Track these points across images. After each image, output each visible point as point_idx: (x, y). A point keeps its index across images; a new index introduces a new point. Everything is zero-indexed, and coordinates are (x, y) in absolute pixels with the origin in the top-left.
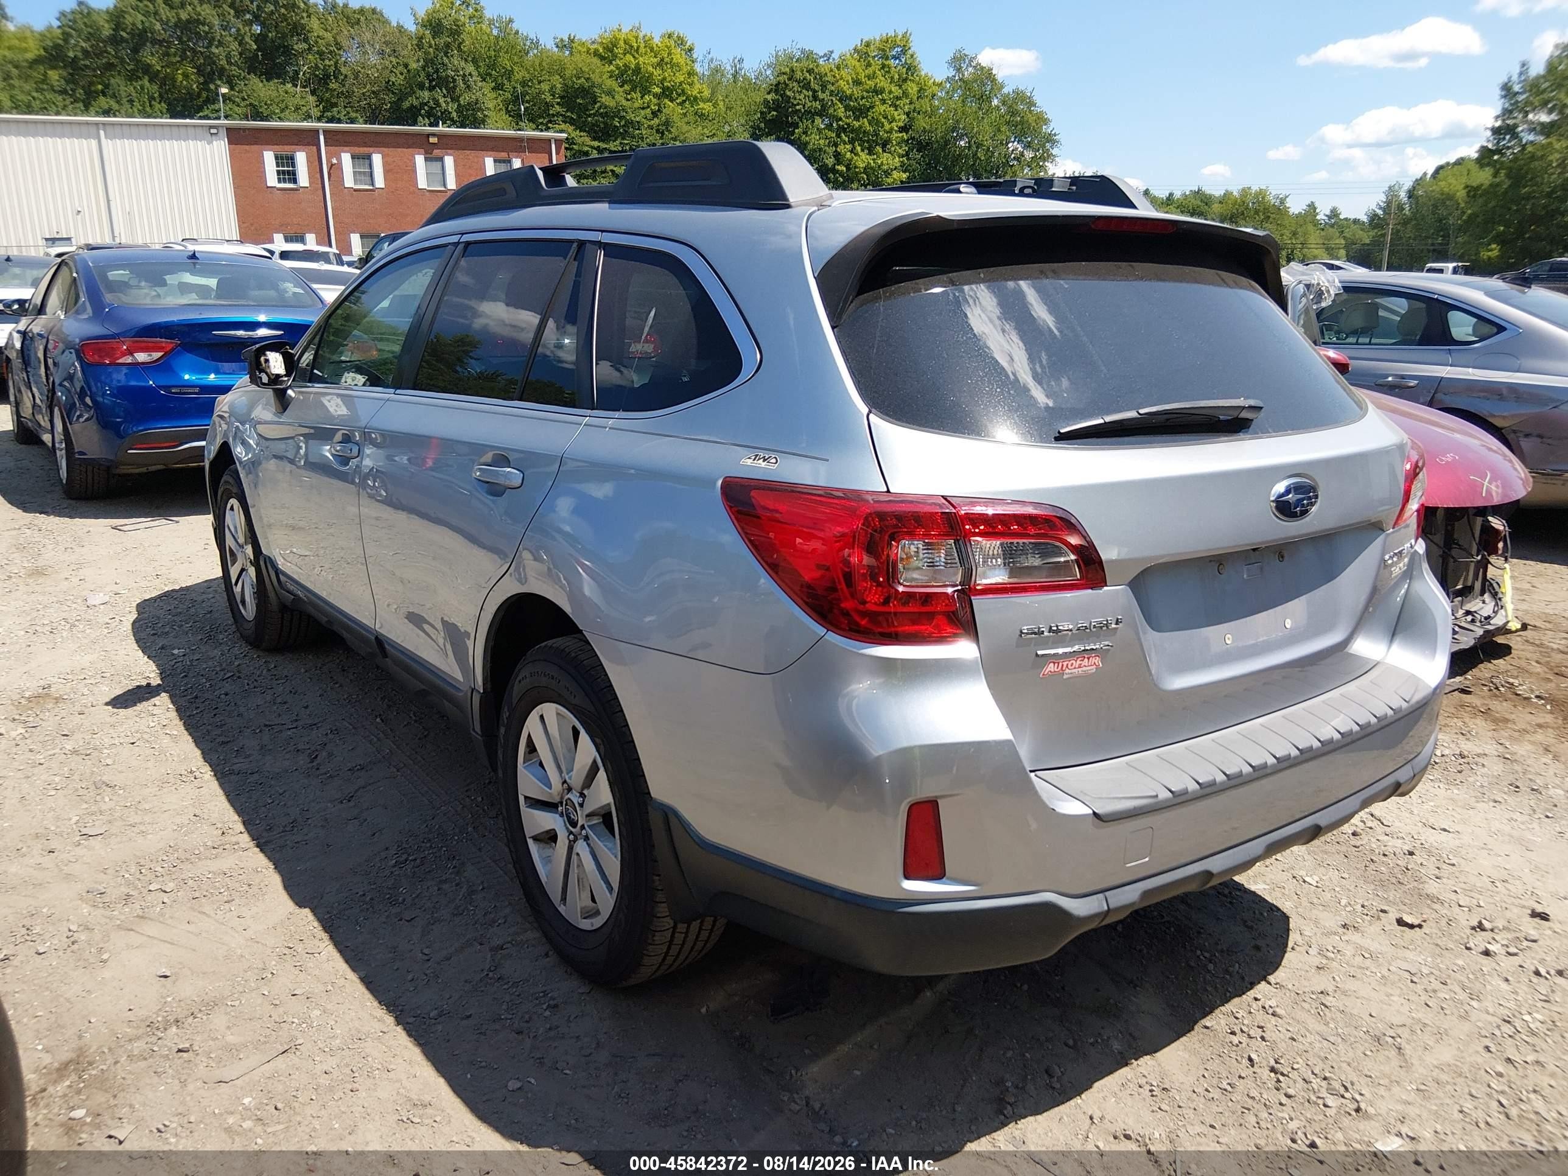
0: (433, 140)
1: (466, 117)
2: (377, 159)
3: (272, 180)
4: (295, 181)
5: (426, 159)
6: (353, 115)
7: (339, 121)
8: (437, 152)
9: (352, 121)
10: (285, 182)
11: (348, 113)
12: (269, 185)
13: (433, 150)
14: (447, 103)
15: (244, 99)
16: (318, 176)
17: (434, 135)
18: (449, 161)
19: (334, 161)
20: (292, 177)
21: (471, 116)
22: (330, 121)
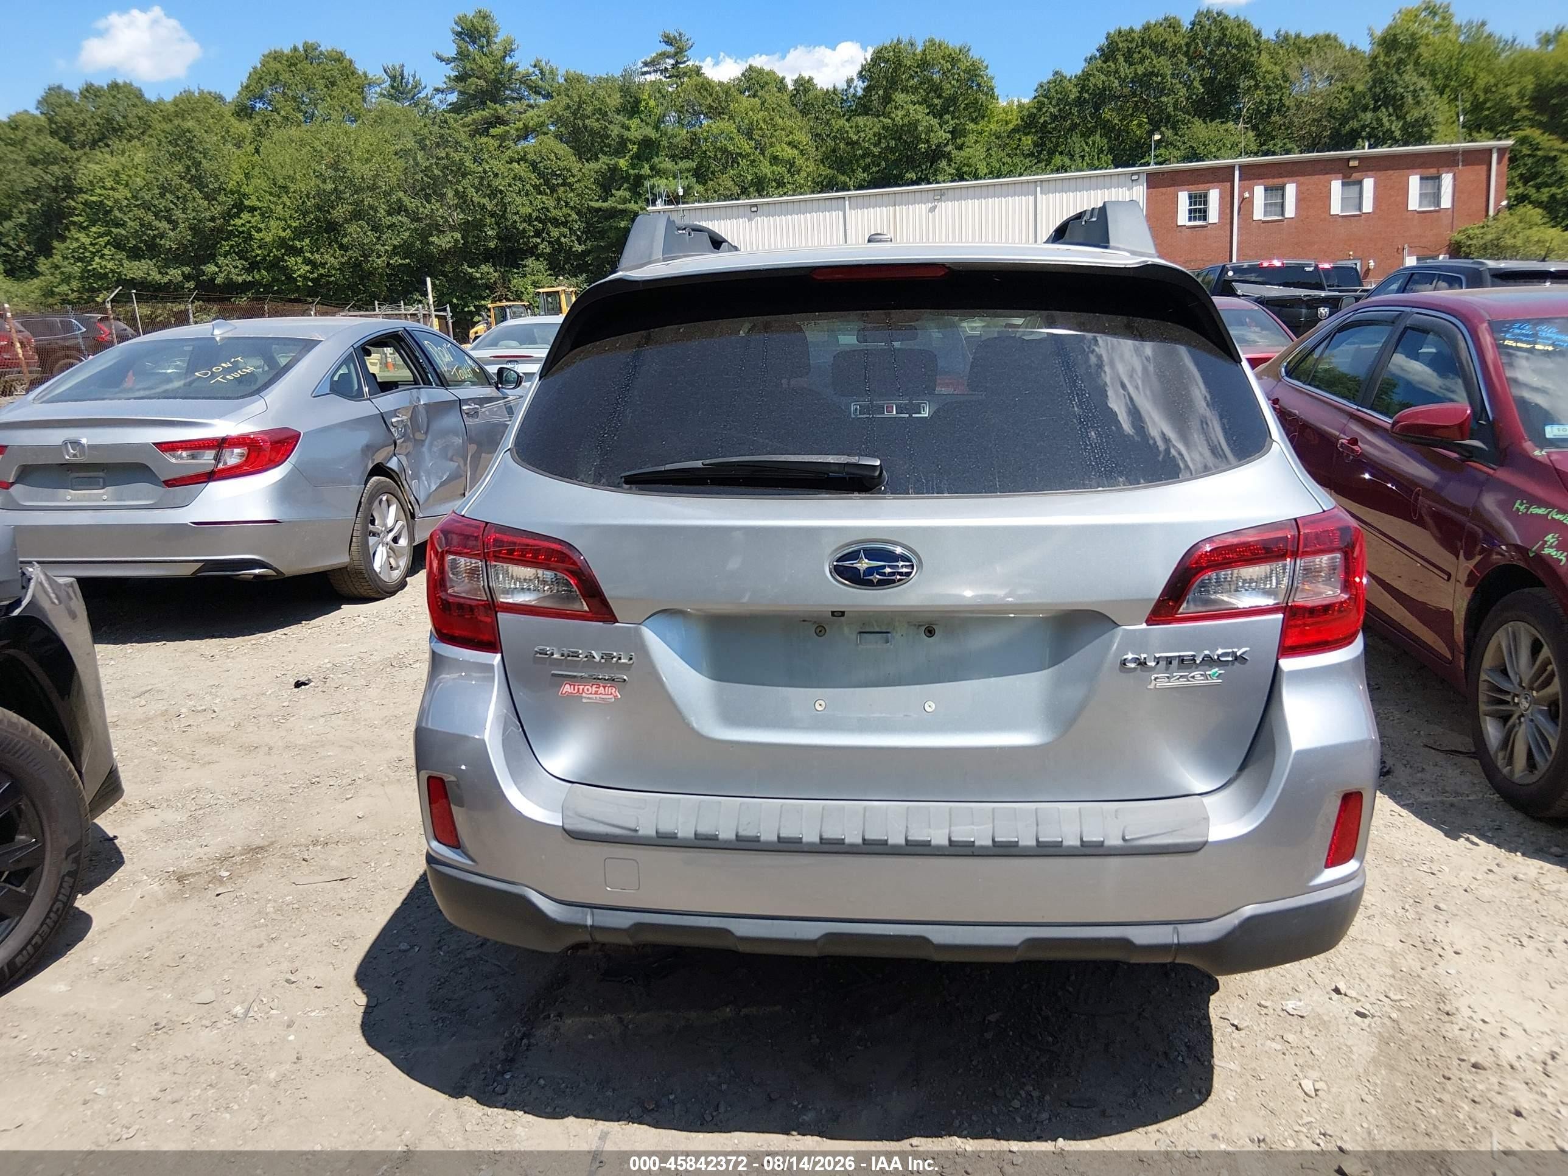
0: (1352, 164)
1: (1410, 135)
2: (1291, 189)
3: (1183, 219)
4: (1205, 219)
5: (1343, 184)
6: (1289, 146)
7: (1274, 154)
8: (1356, 176)
9: (1288, 152)
10: (1195, 219)
11: (1285, 144)
12: (1179, 224)
13: (1350, 174)
14: (1391, 122)
15: (1184, 143)
16: (1228, 211)
17: (1354, 158)
18: (1369, 184)
19: (1247, 195)
20: (1203, 214)
21: (1416, 132)
22: (1266, 154)
